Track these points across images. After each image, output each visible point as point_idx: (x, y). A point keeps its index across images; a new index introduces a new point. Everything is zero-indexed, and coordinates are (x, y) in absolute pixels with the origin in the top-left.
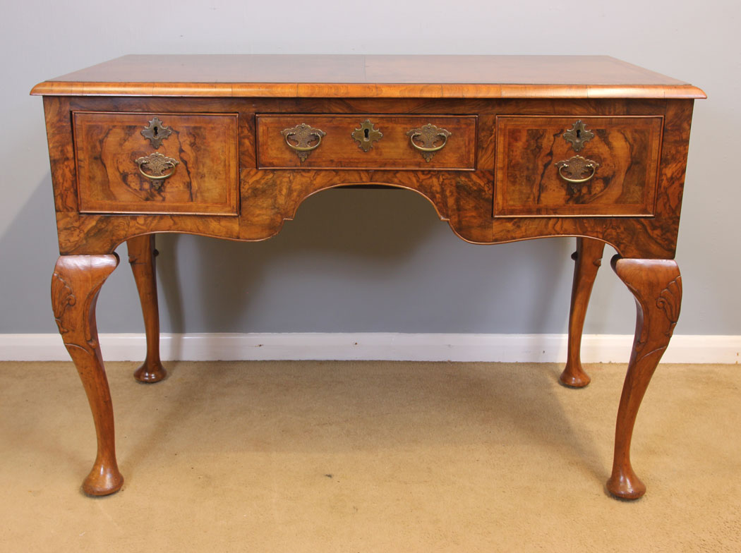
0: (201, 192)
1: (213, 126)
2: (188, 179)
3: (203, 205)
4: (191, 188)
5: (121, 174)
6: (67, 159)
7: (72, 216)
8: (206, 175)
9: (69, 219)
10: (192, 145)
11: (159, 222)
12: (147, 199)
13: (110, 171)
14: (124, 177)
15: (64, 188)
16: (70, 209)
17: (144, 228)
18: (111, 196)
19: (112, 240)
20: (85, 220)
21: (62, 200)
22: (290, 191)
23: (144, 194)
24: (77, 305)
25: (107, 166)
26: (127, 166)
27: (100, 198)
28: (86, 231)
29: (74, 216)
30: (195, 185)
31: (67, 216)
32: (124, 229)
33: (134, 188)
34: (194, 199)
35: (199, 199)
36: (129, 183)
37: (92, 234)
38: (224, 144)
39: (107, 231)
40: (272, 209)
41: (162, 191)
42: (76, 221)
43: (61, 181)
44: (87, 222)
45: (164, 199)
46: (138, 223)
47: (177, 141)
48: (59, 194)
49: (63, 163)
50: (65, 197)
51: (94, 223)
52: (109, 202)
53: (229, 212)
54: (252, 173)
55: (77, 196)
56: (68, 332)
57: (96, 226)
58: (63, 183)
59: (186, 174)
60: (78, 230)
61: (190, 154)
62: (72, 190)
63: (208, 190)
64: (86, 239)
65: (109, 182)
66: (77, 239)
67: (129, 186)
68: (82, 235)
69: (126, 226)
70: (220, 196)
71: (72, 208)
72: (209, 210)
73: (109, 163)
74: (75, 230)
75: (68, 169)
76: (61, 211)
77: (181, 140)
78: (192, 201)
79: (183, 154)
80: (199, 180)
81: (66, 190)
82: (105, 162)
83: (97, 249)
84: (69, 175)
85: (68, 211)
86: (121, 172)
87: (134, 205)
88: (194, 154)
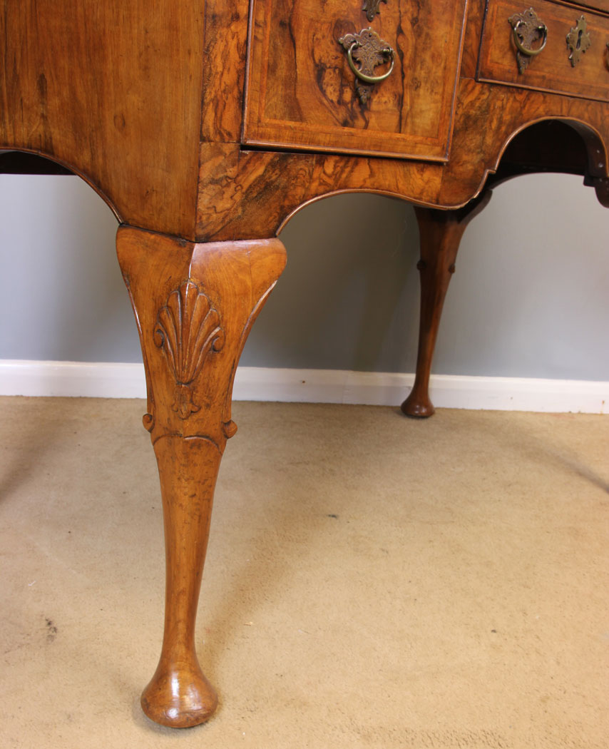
0: (412, 117)
2: (400, 90)
3: (410, 138)
4: (402, 106)
5: (316, 65)
6: (236, 17)
7: (228, 153)
8: (423, 84)
9: (221, 159)
10: (414, 22)
11: (352, 171)
12: (345, 124)
13: (301, 55)
14: (320, 70)
15: (223, 87)
16: (226, 137)
17: (330, 181)
18: (295, 111)
19: (282, 207)
20: (248, 162)
21: (216, 114)
22: (501, 122)
23: (342, 114)
24: (225, 350)
25: (297, 46)
26: (327, 52)
27: (279, 115)
28: (246, 185)
29: (231, 153)
30: (407, 100)
31: (220, 153)
32: (303, 185)
33: (330, 98)
34: (402, 130)
35: (408, 129)
36: (324, 86)
37: (255, 195)
38: (448, 28)
39: (277, 188)
40: (478, 153)
42: (233, 166)
43: (220, 69)
44: (250, 169)
45: (366, 127)
46: (324, 173)
47: (396, 8)
48: (212, 100)
49: (229, 26)
50: (221, 106)
51: (261, 171)
52: (292, 124)
53: (438, 155)
54: (470, 87)
55: (243, 107)
56: (200, 408)
57: (262, 177)
58: (222, 74)
59: (400, 79)
60: (233, 186)
61: (409, 43)
62: (236, 93)
63: (422, 111)
64: (243, 204)
65: (296, 80)
66: (228, 206)
67: (323, 92)
68: (238, 197)
69: (307, 177)
70: (433, 125)
71: (229, 134)
72: (417, 150)
73: (301, 38)
74: (228, 185)
75: (235, 42)
76: (210, 141)
77: (403, 10)
78: (400, 133)
79: (400, 39)
80: (413, 92)
81: (224, 91)
82: (296, 35)
83: (258, 228)
84: (234, 56)
85: (223, 140)
86: (317, 61)
87: (326, 133)
88: (414, 40)
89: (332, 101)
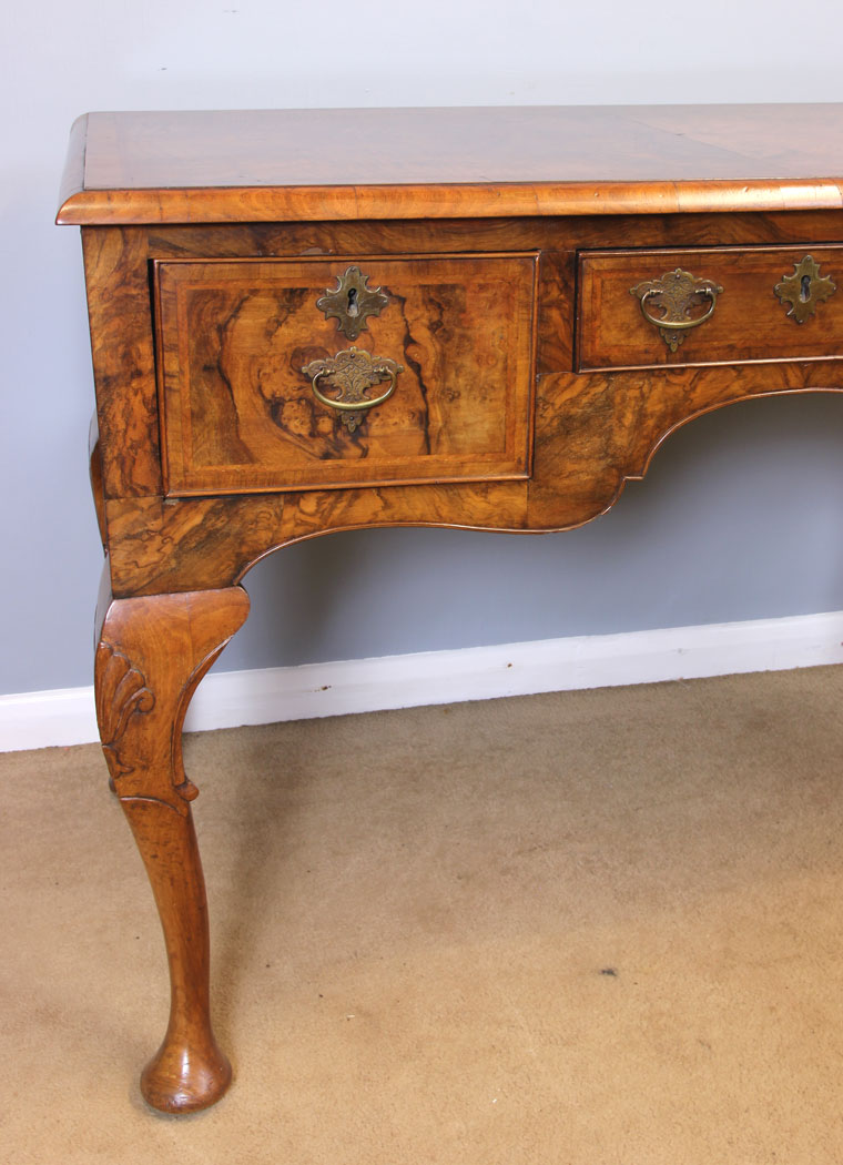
0: (449, 433)
1: (482, 282)
2: (421, 405)
3: (451, 459)
4: (428, 424)
5: (267, 402)
6: (138, 374)
7: (145, 507)
8: (464, 394)
9: (137, 514)
10: (434, 327)
11: (350, 505)
12: (326, 456)
13: (241, 395)
14: (275, 407)
15: (129, 443)
16: (142, 492)
17: (316, 520)
18: (240, 453)
19: (238, 555)
20: (177, 513)
21: (123, 471)
22: (642, 416)
23: (319, 446)
24: (157, 711)
25: (234, 384)
26: (281, 383)
27: (215, 461)
28: (178, 537)
29: (150, 507)
30: (436, 414)
31: (134, 507)
32: (269, 528)
33: (297, 432)
34: (433, 450)
35: (445, 448)
36: (285, 422)
37: (193, 545)
38: (504, 322)
39: (228, 535)
40: (600, 459)
41: (362, 435)
42: (156, 519)
43: (122, 426)
44: (181, 518)
45: (365, 453)
46: (302, 512)
47: (399, 318)
48: (116, 458)
49: (128, 384)
50: (128, 463)
51: (198, 520)
52: (237, 467)
53: (509, 471)
54: (564, 383)
55: (160, 458)
56: (133, 770)
57: (201, 525)
58: (126, 431)
59: (418, 394)
60: (159, 539)
61: (428, 350)
62: (148, 446)
63: (466, 425)
64: (177, 556)
65: (237, 421)
66: (156, 558)
67: (286, 429)
68: (168, 549)
69: (273, 518)
70: (493, 438)
71: (145, 489)
72: (467, 470)
73: (239, 378)
74: (151, 538)
75: (139, 397)
76: (118, 497)
77: (410, 318)
78: (429, 453)
79: (411, 350)
80: (446, 405)
81: (132, 447)
82: (229, 375)
83: (204, 578)
84: (140, 411)
85: (136, 494)
86: (268, 396)
87: (295, 471)
88: (438, 347)
89: (300, 435)
